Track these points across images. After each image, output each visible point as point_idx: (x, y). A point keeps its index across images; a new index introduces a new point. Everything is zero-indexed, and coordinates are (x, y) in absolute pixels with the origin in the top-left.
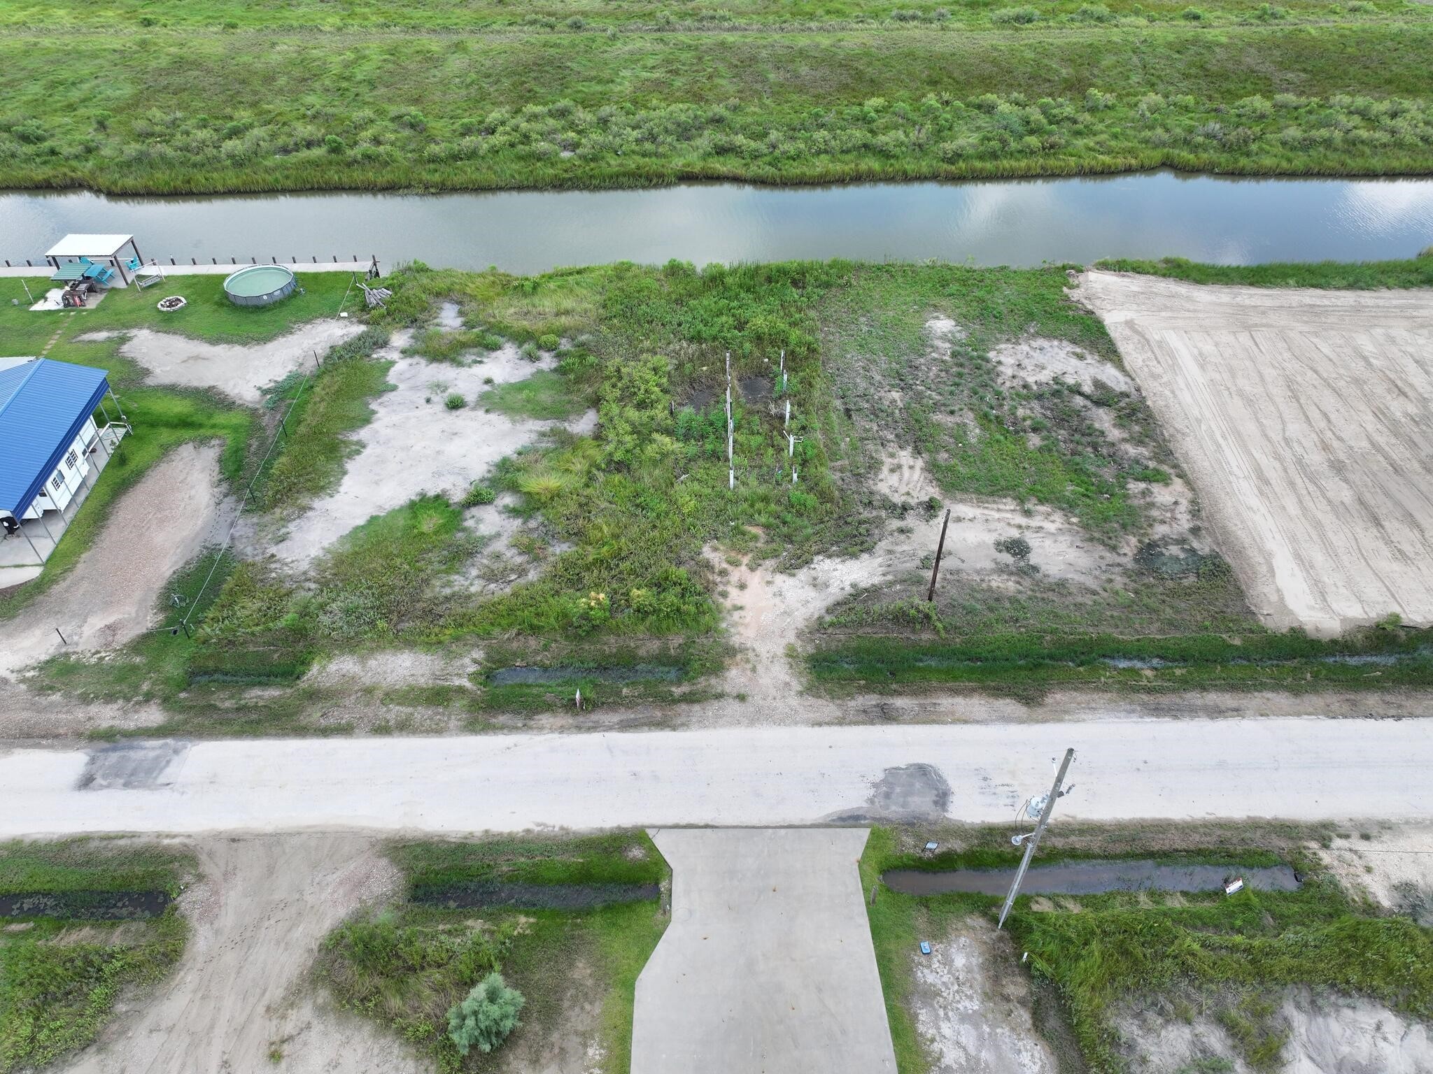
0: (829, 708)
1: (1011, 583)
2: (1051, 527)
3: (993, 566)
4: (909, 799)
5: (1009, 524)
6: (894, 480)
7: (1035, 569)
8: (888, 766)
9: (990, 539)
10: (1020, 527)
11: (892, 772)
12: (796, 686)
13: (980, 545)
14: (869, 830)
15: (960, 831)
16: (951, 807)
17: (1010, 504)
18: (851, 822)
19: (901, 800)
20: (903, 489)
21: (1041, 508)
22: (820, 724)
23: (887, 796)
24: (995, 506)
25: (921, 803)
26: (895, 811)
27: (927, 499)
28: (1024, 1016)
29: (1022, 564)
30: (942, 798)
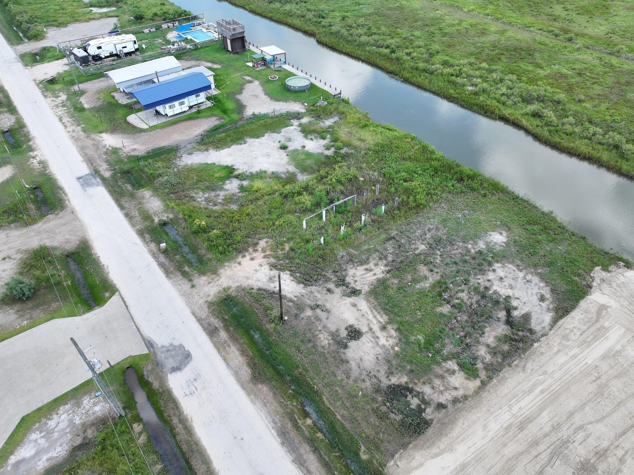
0: (204, 313)
4: (170, 359)
8: (183, 344)
11: (181, 346)
12: (209, 299)
14: (148, 352)
15: (163, 381)
16: (174, 374)
18: (149, 345)
19: (168, 356)
22: (194, 314)
23: (168, 351)
25: (170, 363)
26: (161, 356)
28: (79, 441)
30: (176, 369)
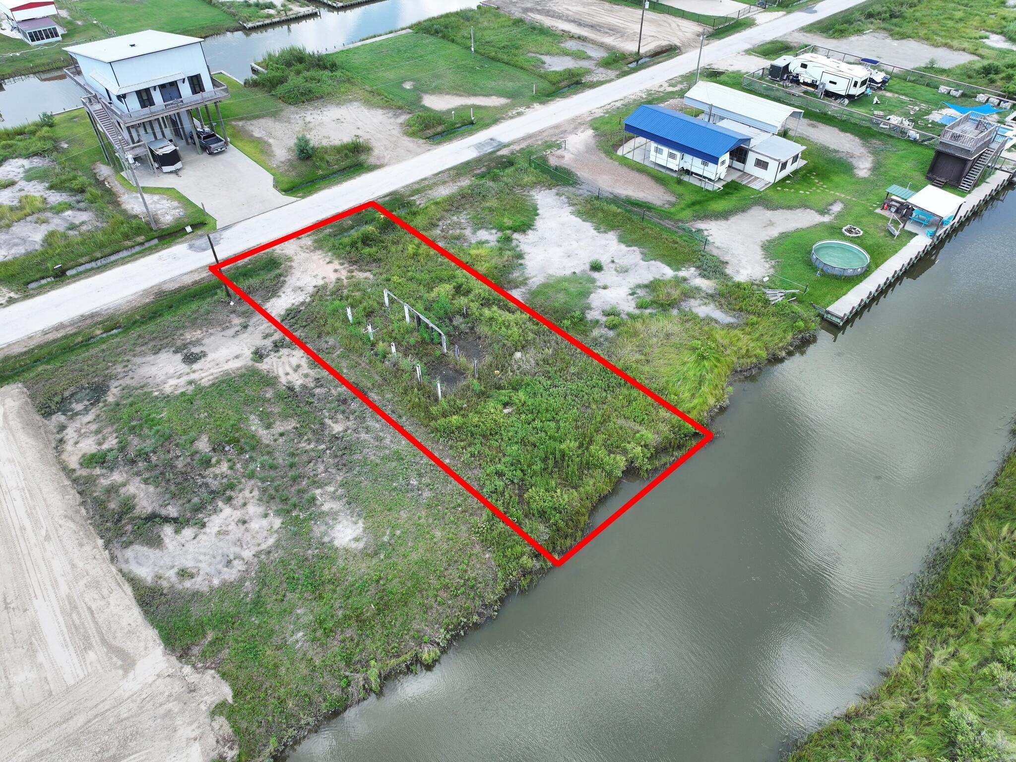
1: (189, 337)
2: (173, 382)
3: (203, 342)
5: (202, 370)
6: (294, 361)
7: (176, 352)
9: (211, 356)
10: (194, 372)
13: (216, 349)
17: (205, 382)
20: (284, 359)
21: (183, 390)
24: (215, 376)
27: (265, 360)
29: (185, 351)
